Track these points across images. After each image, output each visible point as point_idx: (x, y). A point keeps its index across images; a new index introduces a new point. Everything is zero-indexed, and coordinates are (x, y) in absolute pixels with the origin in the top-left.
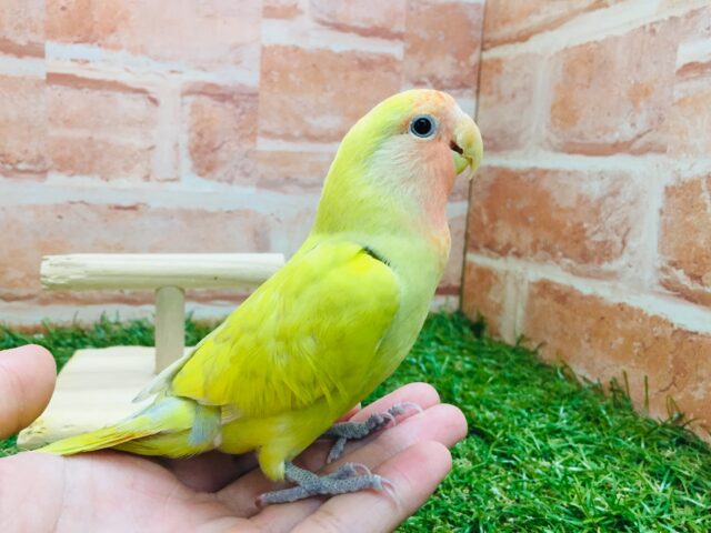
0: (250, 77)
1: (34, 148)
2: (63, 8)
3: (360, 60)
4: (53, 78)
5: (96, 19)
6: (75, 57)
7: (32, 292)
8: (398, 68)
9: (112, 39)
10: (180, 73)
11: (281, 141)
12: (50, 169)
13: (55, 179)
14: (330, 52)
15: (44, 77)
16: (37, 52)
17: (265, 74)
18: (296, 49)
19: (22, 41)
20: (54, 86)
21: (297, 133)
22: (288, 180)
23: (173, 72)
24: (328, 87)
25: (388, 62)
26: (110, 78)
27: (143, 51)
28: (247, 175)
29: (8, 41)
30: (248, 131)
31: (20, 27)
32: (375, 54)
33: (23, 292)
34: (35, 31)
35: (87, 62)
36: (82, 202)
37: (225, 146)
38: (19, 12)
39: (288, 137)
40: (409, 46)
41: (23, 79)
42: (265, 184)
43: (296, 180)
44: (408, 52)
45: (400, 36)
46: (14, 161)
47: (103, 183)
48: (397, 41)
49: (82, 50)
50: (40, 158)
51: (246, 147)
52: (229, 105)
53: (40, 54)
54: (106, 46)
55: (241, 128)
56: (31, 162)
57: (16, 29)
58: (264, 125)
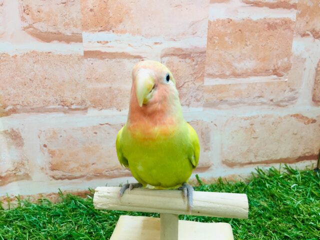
0: (201, 42)
1: (79, 96)
2: (91, 10)
3: (268, 24)
4: (88, 54)
5: (111, 15)
6: (99, 40)
7: (83, 174)
8: (292, 27)
9: (120, 26)
10: (161, 43)
11: (218, 79)
12: (88, 107)
13: (92, 112)
14: (251, 20)
15: (82, 54)
16: (78, 39)
17: (210, 39)
18: (230, 21)
19: (68, 33)
20: (89, 59)
21: (228, 73)
22: (222, 101)
23: (156, 43)
24: (248, 43)
25: (286, 23)
26: (120, 51)
27: (139, 32)
28: (198, 101)
29: (61, 33)
30: (199, 74)
31: (67, 24)
32: (279, 19)
33: (78, 174)
34: (75, 26)
35: (107, 42)
36: (107, 124)
37: (186, 85)
38: (66, 15)
39: (223, 76)
40: (300, 12)
41: (71, 56)
42: (209, 105)
43: (227, 101)
44: (300, 16)
45: (294, 6)
46: (69, 104)
47: (118, 112)
48: (293, 9)
49: (104, 36)
50: (84, 101)
51: (198, 84)
52: (188, 60)
53: (80, 40)
54: (118, 32)
55: (195, 73)
56: (78, 104)
57: (64, 26)
58: (209, 70)
